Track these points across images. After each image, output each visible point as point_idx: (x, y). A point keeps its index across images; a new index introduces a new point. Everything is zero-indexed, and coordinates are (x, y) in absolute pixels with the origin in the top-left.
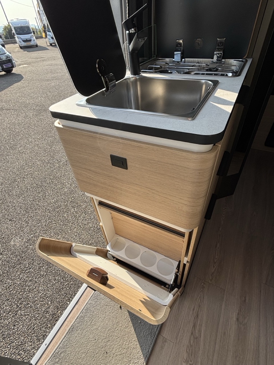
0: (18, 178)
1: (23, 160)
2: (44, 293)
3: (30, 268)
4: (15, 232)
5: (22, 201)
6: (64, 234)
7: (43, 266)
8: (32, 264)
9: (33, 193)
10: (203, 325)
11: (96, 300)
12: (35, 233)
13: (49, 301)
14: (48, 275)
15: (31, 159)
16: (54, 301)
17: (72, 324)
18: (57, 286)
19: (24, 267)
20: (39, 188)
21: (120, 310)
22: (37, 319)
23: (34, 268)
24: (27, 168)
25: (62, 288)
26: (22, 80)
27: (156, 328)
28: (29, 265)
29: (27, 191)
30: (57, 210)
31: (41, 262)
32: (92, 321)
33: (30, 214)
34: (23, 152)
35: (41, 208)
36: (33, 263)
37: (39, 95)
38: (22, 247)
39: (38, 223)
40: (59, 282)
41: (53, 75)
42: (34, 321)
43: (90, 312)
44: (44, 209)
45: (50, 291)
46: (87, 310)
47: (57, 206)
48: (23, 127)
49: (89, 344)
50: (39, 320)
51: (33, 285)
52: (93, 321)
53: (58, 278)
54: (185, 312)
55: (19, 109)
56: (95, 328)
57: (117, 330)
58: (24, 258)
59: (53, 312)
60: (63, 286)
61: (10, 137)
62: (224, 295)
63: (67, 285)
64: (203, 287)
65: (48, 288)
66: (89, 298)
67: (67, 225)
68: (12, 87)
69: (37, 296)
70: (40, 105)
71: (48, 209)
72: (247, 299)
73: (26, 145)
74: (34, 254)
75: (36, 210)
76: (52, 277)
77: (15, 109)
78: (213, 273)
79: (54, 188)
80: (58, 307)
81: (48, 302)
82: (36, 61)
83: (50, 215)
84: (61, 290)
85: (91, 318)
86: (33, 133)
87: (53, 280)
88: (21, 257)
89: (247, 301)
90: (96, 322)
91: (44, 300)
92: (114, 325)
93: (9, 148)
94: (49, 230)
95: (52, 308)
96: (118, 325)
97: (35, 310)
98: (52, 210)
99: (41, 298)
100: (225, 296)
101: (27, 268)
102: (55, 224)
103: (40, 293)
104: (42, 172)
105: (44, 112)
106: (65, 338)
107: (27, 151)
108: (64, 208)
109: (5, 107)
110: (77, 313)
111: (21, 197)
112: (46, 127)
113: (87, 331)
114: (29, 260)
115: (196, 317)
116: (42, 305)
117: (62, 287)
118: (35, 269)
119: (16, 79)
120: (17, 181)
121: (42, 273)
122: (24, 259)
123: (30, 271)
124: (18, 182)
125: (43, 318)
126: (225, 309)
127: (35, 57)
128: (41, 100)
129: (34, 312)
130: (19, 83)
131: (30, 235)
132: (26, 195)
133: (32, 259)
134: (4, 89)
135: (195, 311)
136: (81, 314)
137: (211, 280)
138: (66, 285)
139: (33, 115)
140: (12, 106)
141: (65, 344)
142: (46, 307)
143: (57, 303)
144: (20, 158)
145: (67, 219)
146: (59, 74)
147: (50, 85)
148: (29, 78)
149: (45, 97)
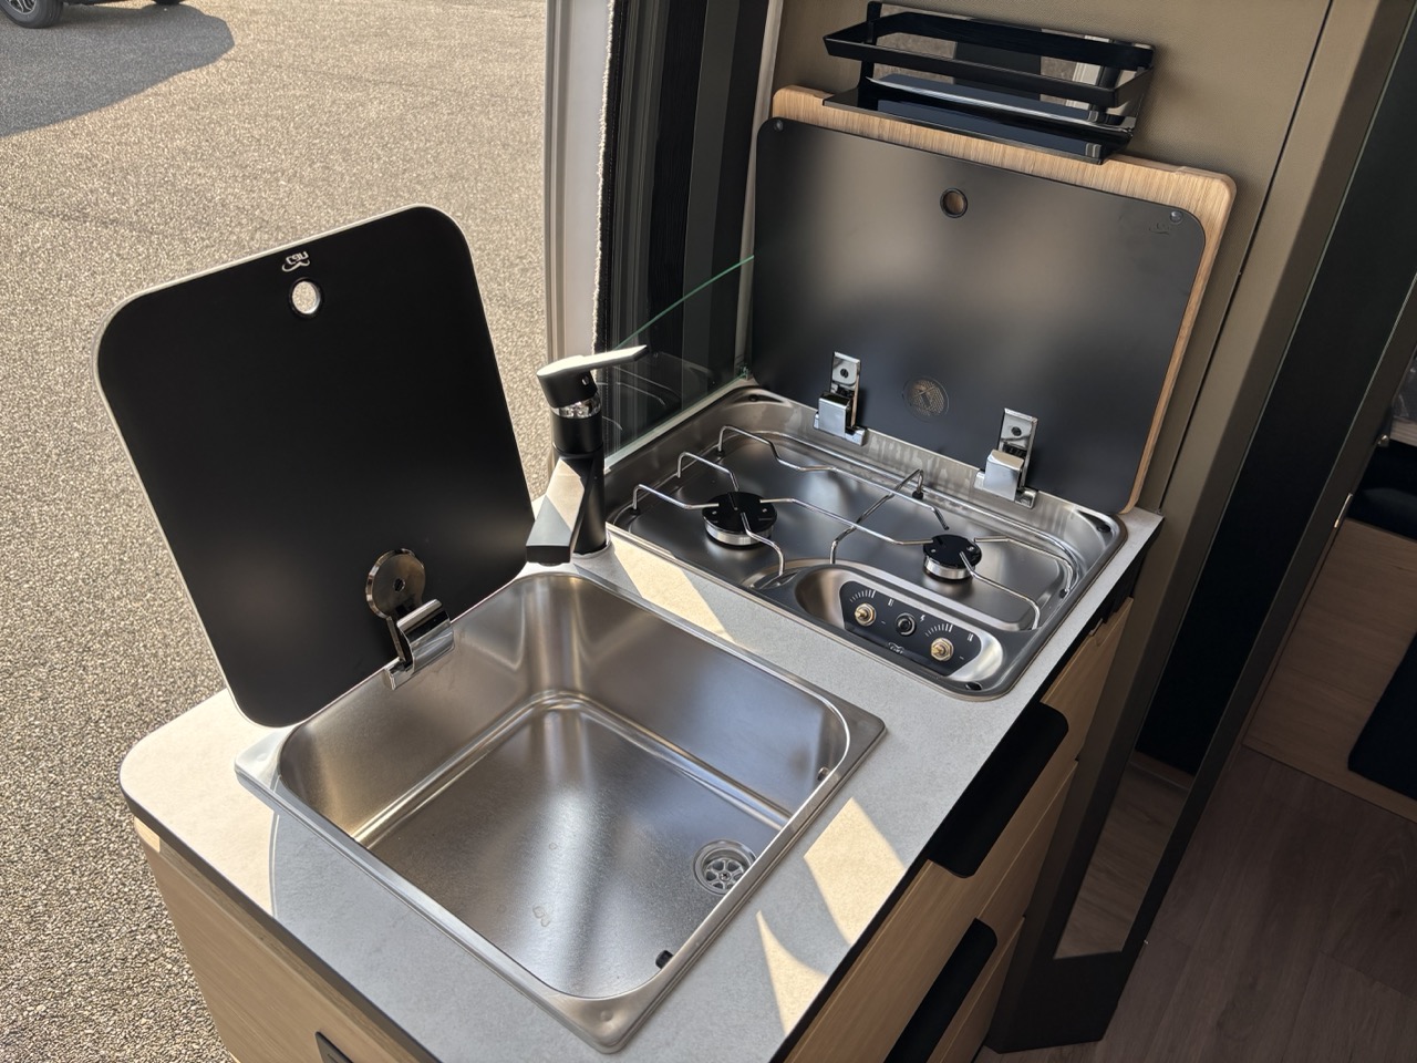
5: (44, 786)
12: (61, 996)
24: (117, 593)
26: (225, 56)
33: (60, 876)
39: (92, 941)
41: (383, 57)
77: (144, 229)
120: (44, 664)
124: (52, 669)
132: (71, 755)
134: (121, 99)
146: (416, 58)
147: (354, 114)
148: (261, 51)
149: (312, 183)
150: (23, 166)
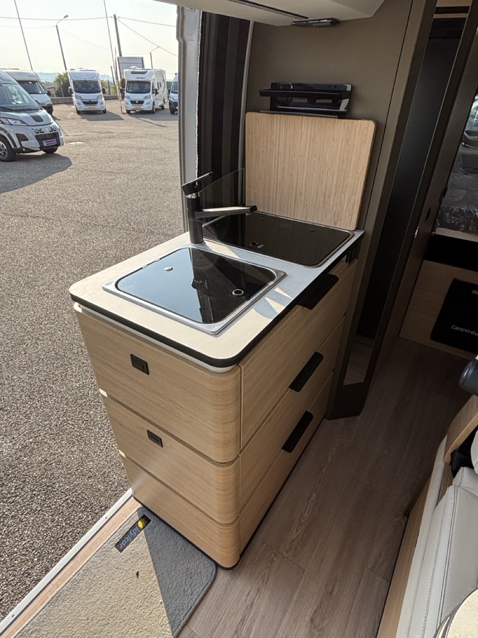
0: (29, 338)
1: (43, 308)
2: (30, 542)
3: (17, 496)
4: (6, 430)
5: (27, 378)
6: (83, 444)
7: (39, 495)
8: (22, 489)
9: (48, 368)
10: (256, 622)
11: (103, 557)
12: (37, 436)
13: (36, 557)
14: (43, 511)
15: (55, 309)
16: (43, 557)
17: (58, 589)
18: (55, 533)
19: (7, 492)
20: (59, 359)
21: (135, 579)
22: (11, 584)
23: (23, 496)
24: (46, 323)
25: (62, 537)
26: (69, 168)
27: (184, 615)
28: (15, 489)
29: (38, 363)
30: (80, 402)
31: (36, 488)
32: (89, 589)
33: (34, 403)
34: (46, 293)
35: (54, 395)
36: (24, 487)
37: (91, 198)
38: (11, 457)
39: (46, 420)
40: (59, 525)
41: (120, 165)
42: (5, 587)
43: (90, 575)
44: (60, 396)
45: (41, 539)
46: (86, 571)
47: (81, 396)
48: (53, 251)
49: (78, 625)
50: (13, 586)
51: (15, 525)
52: (91, 590)
53: (58, 520)
54: (234, 596)
55: (53, 219)
56: (91, 601)
57: (125, 609)
58: (10, 476)
59: (38, 577)
60: (63, 533)
61: (29, 266)
62: (301, 577)
63: (70, 532)
64: (273, 561)
65: (38, 533)
66: (93, 553)
67: (91, 429)
68: (50, 178)
69: (18, 545)
70: (90, 216)
71: (67, 398)
72: (336, 589)
73: (52, 283)
74: (29, 472)
75: (46, 396)
76: (49, 516)
77: (47, 218)
78: (293, 540)
79: (83, 363)
80: (47, 568)
81: (34, 557)
82: (98, 137)
83: (67, 410)
84: (59, 539)
85: (90, 585)
86: (68, 263)
87: (50, 520)
88: (5, 475)
89: (334, 593)
90: (95, 593)
91: (27, 553)
92: (121, 600)
93: (23, 285)
94: (61, 435)
95: (38, 569)
96: (127, 601)
97: (9, 569)
98: (73, 401)
99: (23, 549)
100: (302, 580)
101: (12, 494)
102: (73, 425)
103: (24, 540)
104: (69, 332)
105: (93, 229)
106: (44, 610)
107: (52, 292)
108: (93, 399)
109: (31, 212)
110: (69, 574)
111: (26, 372)
112: (92, 255)
113: (78, 604)
114: (18, 481)
115: (249, 607)
116: (22, 561)
117: (61, 535)
118: (25, 498)
119: (59, 166)
120: (25, 344)
121: (34, 506)
122: (10, 479)
123: (16, 501)
124: (27, 345)
125: (20, 585)
126: (296, 601)
127: (97, 131)
128: (93, 206)
129: (7, 571)
130: (62, 174)
131: (29, 439)
132: (35, 369)
133: (22, 480)
134: (37, 181)
135: (250, 596)
136: (76, 576)
137: (287, 552)
138: (68, 533)
139: (74, 231)
140: (43, 211)
141: (41, 620)
142: (29, 566)
143: (48, 562)
144: (39, 304)
145: (92, 420)
146: (131, 165)
147: (112, 182)
148: (81, 166)
149: (100, 203)
150: (6, 202)
